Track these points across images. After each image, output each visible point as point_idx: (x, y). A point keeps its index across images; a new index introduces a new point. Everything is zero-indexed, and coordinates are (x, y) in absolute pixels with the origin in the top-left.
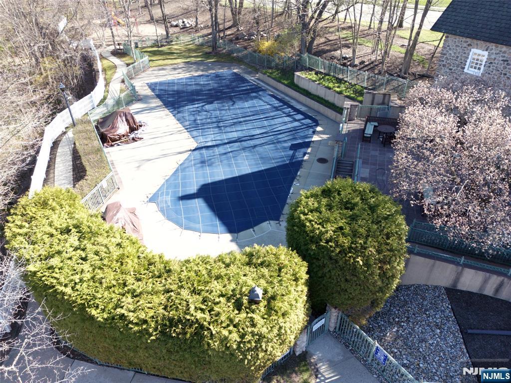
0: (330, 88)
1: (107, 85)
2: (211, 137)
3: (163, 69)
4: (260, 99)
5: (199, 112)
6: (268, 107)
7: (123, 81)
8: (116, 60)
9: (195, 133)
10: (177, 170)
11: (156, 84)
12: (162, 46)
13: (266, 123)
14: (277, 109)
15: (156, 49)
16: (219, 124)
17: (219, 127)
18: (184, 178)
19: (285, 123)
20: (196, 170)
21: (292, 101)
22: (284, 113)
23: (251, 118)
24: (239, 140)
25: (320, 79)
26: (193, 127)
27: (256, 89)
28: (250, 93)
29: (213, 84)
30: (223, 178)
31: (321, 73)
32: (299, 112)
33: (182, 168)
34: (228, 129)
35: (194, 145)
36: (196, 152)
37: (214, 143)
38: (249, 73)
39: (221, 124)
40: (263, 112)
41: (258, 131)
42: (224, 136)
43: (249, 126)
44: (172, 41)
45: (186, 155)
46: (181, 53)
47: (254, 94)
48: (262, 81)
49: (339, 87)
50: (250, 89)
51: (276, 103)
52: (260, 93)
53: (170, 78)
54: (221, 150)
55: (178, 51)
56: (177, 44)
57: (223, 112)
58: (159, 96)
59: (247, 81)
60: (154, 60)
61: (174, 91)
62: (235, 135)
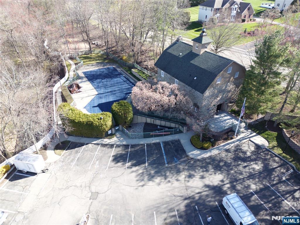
0: (140, 76)
1: (69, 72)
2: (102, 91)
3: (88, 66)
4: (120, 78)
5: (100, 82)
6: (122, 81)
7: (74, 71)
8: (71, 62)
9: (97, 89)
10: (91, 100)
11: (86, 72)
12: (88, 54)
13: (120, 86)
14: (125, 81)
15: (86, 56)
16: (105, 87)
17: (105, 88)
18: (93, 102)
19: (126, 86)
20: (97, 100)
21: (130, 79)
22: (127, 83)
23: (116, 85)
24: (111, 92)
25: (138, 72)
26: (97, 88)
27: (120, 74)
28: (117, 76)
29: (106, 72)
30: (104, 102)
31: (139, 70)
32: (131, 82)
33: (93, 100)
34: (108, 88)
35: (97, 93)
36: (97, 95)
37: (103, 93)
38: (119, 67)
39: (106, 87)
40: (120, 83)
41: (117, 89)
42: (106, 91)
43: (115, 87)
44: (92, 52)
45: (94, 96)
46: (95, 58)
47: (119, 76)
48: (122, 71)
49: (143, 75)
50: (118, 74)
51: (125, 79)
52: (121, 76)
53: (91, 70)
54: (105, 95)
55: (94, 57)
56: (94, 53)
57: (108, 82)
58: (87, 77)
59: (117, 71)
60: (85, 62)
61: (92, 75)
62: (110, 90)
